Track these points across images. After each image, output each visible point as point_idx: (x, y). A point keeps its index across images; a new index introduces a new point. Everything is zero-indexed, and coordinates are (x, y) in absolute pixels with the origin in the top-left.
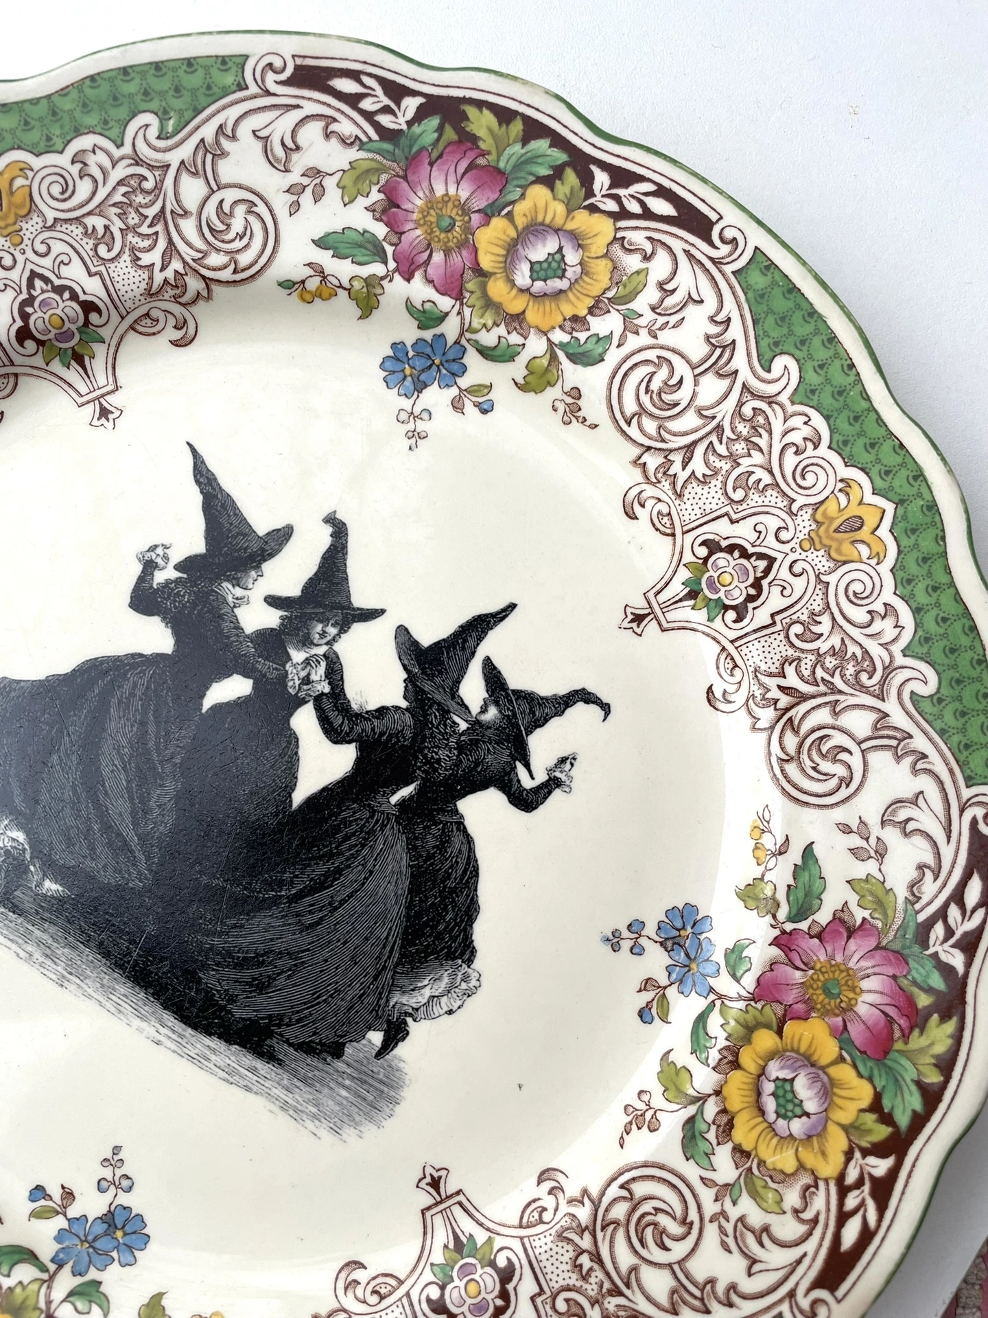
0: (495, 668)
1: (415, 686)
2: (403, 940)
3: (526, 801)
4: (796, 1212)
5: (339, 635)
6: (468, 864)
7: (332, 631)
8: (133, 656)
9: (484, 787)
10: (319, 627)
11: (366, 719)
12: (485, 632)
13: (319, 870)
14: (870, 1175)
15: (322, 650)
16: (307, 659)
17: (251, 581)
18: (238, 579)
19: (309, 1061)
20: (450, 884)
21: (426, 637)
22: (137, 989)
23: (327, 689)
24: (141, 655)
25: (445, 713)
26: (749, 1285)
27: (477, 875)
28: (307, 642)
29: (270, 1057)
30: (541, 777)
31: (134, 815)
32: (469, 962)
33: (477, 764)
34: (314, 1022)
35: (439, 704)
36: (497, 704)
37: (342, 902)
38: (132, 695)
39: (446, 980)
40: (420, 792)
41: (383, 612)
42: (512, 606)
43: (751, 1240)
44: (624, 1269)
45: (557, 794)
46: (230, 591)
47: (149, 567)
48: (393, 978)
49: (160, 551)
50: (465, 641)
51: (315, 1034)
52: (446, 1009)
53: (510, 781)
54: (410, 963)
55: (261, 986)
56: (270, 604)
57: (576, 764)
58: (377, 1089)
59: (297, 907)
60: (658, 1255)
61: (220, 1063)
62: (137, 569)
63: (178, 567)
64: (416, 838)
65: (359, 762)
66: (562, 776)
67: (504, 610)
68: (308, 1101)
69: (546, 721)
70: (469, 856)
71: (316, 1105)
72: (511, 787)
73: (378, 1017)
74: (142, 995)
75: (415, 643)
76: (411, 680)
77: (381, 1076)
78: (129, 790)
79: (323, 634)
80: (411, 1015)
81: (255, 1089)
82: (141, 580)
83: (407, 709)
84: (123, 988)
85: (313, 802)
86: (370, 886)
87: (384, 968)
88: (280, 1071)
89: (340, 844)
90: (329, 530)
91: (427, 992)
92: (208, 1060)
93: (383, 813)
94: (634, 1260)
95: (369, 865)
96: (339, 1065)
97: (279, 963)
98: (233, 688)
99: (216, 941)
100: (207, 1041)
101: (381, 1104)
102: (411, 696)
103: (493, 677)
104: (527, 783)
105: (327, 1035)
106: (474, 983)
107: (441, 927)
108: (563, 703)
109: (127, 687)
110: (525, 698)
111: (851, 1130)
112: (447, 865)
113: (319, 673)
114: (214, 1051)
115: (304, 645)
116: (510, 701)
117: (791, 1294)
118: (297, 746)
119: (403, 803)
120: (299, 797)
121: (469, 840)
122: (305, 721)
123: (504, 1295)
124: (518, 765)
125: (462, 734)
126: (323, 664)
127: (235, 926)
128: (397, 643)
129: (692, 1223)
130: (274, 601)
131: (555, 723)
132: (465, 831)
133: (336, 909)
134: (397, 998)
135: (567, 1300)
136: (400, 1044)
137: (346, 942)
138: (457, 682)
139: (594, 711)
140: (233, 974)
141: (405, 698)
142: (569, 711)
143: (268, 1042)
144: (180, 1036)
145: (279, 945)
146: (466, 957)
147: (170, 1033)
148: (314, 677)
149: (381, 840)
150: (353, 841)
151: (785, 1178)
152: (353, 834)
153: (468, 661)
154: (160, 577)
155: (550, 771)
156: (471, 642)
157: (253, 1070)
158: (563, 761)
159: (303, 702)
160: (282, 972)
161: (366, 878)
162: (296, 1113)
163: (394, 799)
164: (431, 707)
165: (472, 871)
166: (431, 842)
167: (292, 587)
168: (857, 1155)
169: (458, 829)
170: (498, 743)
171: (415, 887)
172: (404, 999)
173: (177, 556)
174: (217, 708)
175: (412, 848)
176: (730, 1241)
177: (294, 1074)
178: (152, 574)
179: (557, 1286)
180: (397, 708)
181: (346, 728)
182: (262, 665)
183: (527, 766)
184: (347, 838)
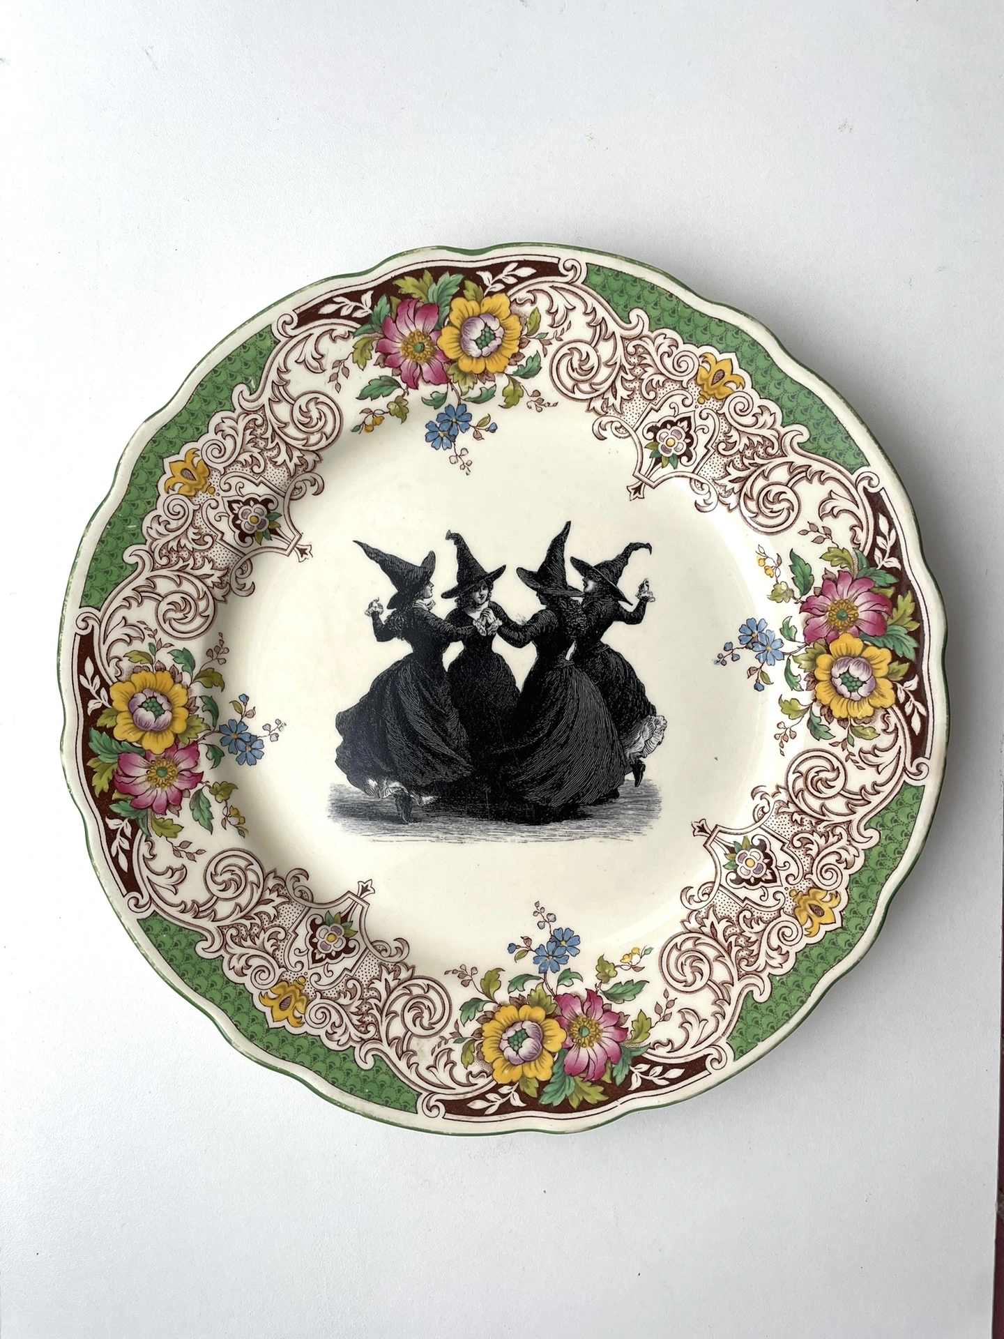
0: (579, 561)
1: (543, 594)
2: (614, 722)
3: (635, 618)
4: (884, 731)
5: (489, 592)
6: (624, 666)
7: (485, 592)
8: (395, 664)
9: (609, 624)
10: (477, 595)
11: (529, 626)
12: (562, 545)
13: (552, 714)
14: (910, 691)
15: (486, 605)
16: (481, 614)
17: (429, 592)
18: (422, 595)
19: (604, 807)
20: (622, 681)
21: (534, 566)
22: (499, 822)
23: (501, 623)
24: (399, 662)
25: (567, 599)
26: (881, 779)
27: (633, 670)
28: (476, 606)
29: (584, 816)
30: (636, 602)
31: (444, 740)
32: (654, 713)
33: (599, 615)
34: (595, 787)
35: (561, 596)
36: (591, 578)
37: (573, 722)
38: (407, 683)
39: (648, 729)
40: (578, 646)
41: (504, 567)
42: (569, 524)
43: (870, 757)
44: (818, 809)
45: (648, 604)
46: (422, 603)
47: (375, 616)
48: (621, 744)
49: (375, 604)
50: (555, 556)
51: (599, 793)
52: (656, 743)
53: (621, 613)
54: (625, 731)
55: (559, 786)
56: (446, 598)
57: (649, 584)
58: (645, 801)
59: (553, 737)
60: (830, 792)
61: (561, 833)
62: (370, 620)
63: (389, 607)
64: (591, 670)
65: (538, 649)
66: (646, 595)
67: (565, 528)
68: (615, 826)
69: (621, 572)
70: (623, 664)
71: (621, 826)
72: (623, 616)
73: (625, 767)
74: (503, 824)
75: (531, 573)
76: (540, 593)
77: (644, 794)
78: (435, 731)
79: (482, 597)
80: (641, 756)
81: (586, 835)
82: (375, 624)
83: (547, 609)
84: (492, 826)
85: (528, 682)
86: (582, 706)
87: (614, 741)
88: (593, 820)
89: (554, 695)
90: (452, 542)
91: (642, 741)
92: (555, 835)
93: (566, 667)
94: (820, 802)
95: (576, 697)
96: (620, 800)
97: (560, 770)
98: (454, 651)
99: (523, 777)
100: (549, 827)
101: (652, 807)
102: (544, 601)
103: (580, 566)
104: (630, 609)
105: (606, 790)
106: (662, 722)
107: (630, 705)
108: (624, 557)
109: (402, 682)
110: (603, 566)
111: (889, 676)
112: (614, 673)
113: (491, 617)
114: (555, 830)
115: (475, 608)
116: (597, 573)
117: (905, 769)
118: (504, 660)
119: (574, 656)
120: (520, 684)
121: (618, 655)
122: (500, 646)
123: (767, 856)
124: (620, 602)
125: (583, 604)
126: (491, 611)
127: (527, 765)
128: (521, 578)
129: (838, 768)
130: (446, 595)
131: (626, 570)
132: (613, 651)
133: (572, 727)
134: (628, 752)
135: (798, 840)
136: (644, 773)
137: (587, 741)
138: (564, 579)
139: (643, 551)
140: (541, 788)
141: (542, 603)
142: (630, 560)
143: (578, 810)
144: (534, 832)
145: (554, 762)
146: (651, 712)
147: (529, 834)
148: (490, 621)
149: (574, 681)
150: (560, 690)
151: (870, 718)
152: (558, 686)
153: (563, 565)
154: (383, 618)
155: (638, 596)
156: (558, 554)
157: (580, 827)
158: (642, 587)
159: (492, 637)
160: (565, 773)
161: (578, 704)
162: (614, 835)
163: (568, 657)
164: (558, 600)
165: (629, 669)
166: (599, 667)
167: (453, 583)
168: (899, 685)
169: (609, 653)
170: (603, 598)
171: (605, 695)
172: (633, 751)
173: (385, 601)
174: (452, 665)
175: (593, 676)
176: (861, 764)
177: (601, 817)
178: (379, 618)
179: (790, 837)
180: (541, 611)
181: (522, 637)
182: (462, 630)
183: (625, 600)
184: (556, 690)
